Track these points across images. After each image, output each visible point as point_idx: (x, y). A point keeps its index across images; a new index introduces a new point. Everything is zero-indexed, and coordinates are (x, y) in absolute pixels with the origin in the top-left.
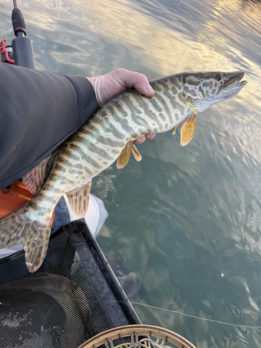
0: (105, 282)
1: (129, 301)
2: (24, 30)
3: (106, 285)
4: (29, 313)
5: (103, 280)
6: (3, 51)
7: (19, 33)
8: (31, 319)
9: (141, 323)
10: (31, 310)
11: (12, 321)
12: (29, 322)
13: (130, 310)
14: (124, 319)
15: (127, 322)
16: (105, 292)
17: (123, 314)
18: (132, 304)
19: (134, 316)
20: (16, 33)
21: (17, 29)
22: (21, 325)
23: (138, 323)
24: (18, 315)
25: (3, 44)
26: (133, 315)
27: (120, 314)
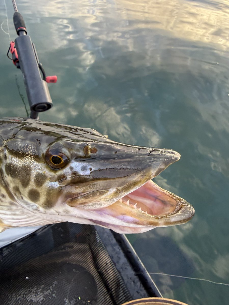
0: (121, 251)
1: (146, 271)
2: (25, 29)
3: (122, 255)
4: (54, 285)
5: (120, 250)
6: (12, 51)
7: (20, 33)
8: (55, 291)
9: (161, 296)
10: (55, 282)
11: (36, 295)
12: (54, 295)
13: (149, 280)
14: (144, 292)
15: (146, 295)
16: (122, 263)
17: (142, 286)
18: (150, 275)
19: (153, 288)
20: (18, 33)
21: (19, 29)
22: (45, 299)
23: (158, 295)
24: (42, 289)
25: (11, 46)
26: (152, 286)
27: (139, 286)
